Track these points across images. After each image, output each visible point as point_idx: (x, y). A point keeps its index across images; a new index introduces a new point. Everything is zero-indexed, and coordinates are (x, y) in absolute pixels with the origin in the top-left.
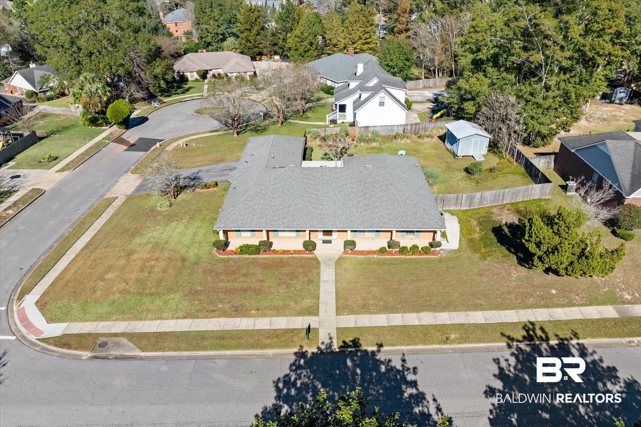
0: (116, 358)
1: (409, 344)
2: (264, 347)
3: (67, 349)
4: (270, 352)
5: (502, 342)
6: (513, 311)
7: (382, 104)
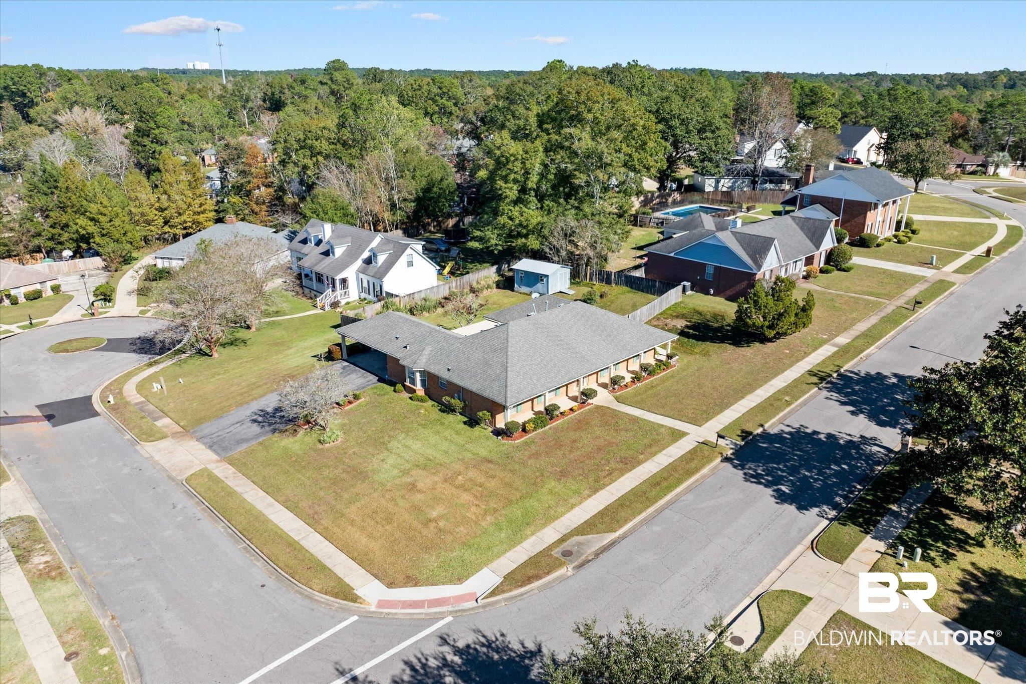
0: (597, 555)
1: (774, 416)
2: (697, 470)
3: (537, 580)
4: (705, 471)
5: (813, 388)
6: (788, 371)
7: (410, 264)
